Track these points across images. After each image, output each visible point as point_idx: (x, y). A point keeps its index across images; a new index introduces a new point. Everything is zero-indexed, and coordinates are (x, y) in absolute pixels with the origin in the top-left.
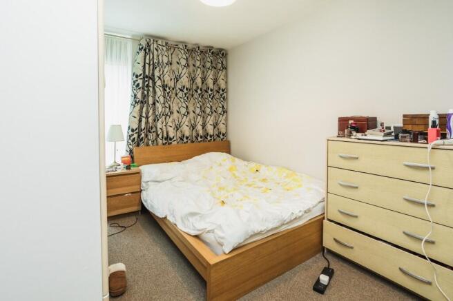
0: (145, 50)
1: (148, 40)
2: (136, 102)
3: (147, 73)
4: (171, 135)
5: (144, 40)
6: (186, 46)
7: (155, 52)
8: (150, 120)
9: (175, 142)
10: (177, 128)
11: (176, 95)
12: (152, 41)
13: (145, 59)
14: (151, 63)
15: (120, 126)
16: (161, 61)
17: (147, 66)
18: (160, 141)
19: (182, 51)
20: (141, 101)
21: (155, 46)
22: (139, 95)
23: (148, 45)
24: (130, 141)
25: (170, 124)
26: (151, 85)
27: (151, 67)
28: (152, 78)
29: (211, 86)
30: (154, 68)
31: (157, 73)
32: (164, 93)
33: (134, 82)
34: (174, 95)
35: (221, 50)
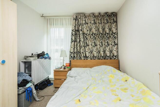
0: (75, 19)
1: (76, 15)
2: (72, 41)
3: (76, 29)
4: (87, 55)
5: (75, 15)
6: (93, 14)
7: (80, 20)
8: (78, 48)
9: (90, 59)
10: (91, 52)
11: (90, 37)
12: (78, 15)
13: (75, 23)
14: (78, 24)
15: (65, 51)
16: (82, 23)
17: (76, 26)
18: (83, 58)
19: (92, 17)
20: (74, 41)
21: (79, 17)
22: (73, 38)
23: (76, 17)
24: (70, 57)
25: (87, 50)
26: (78, 34)
27: (78, 26)
28: (78, 31)
29: (108, 32)
30: (79, 26)
31: (80, 28)
32: (84, 37)
33: (72, 33)
34: (89, 37)
35: (112, 13)
